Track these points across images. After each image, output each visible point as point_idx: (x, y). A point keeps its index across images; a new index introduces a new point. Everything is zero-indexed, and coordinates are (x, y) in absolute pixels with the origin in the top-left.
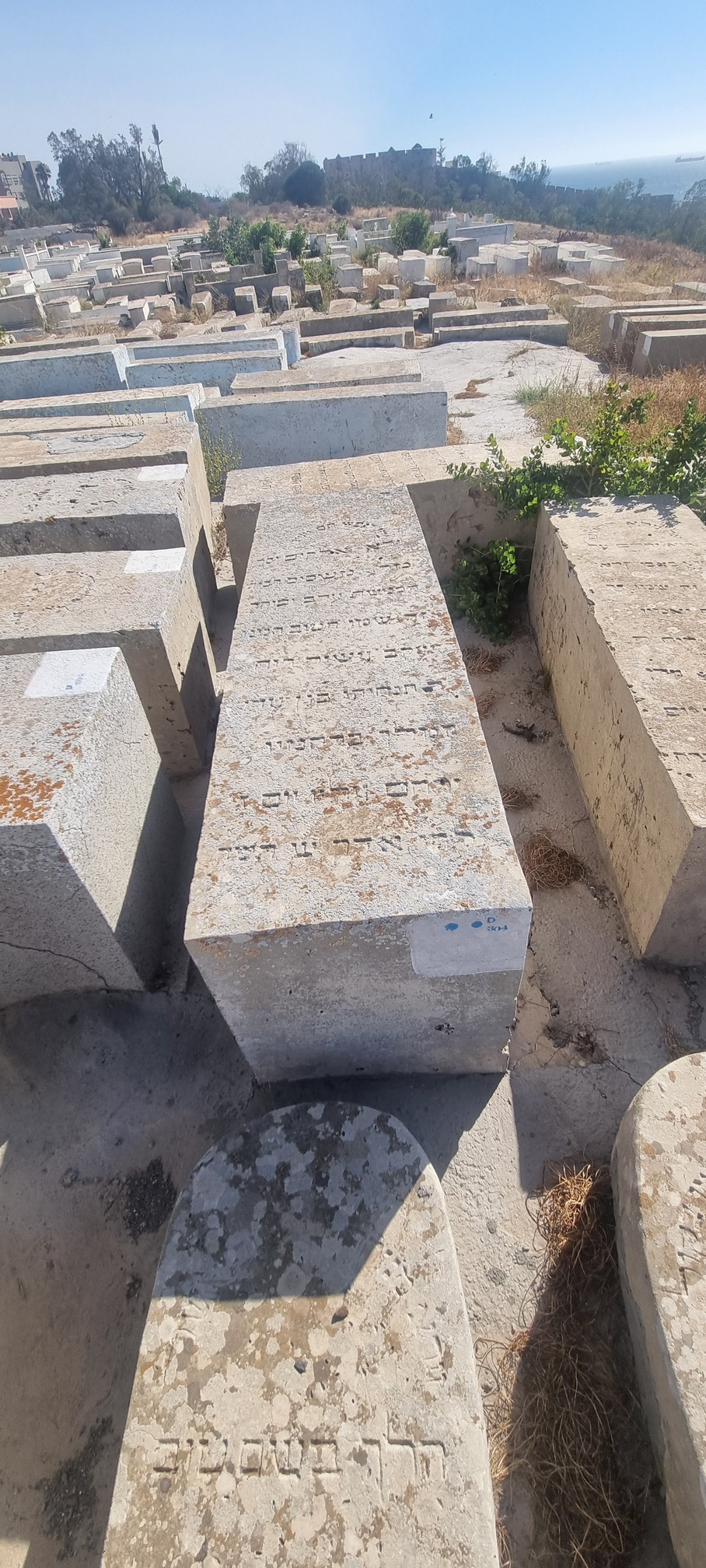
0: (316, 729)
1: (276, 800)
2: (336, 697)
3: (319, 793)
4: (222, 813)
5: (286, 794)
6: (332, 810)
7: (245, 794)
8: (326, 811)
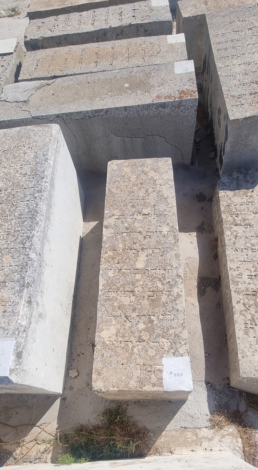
0: (246, 81)
1: (241, 96)
2: (250, 73)
3: (251, 94)
4: (229, 99)
5: (243, 95)
6: (255, 97)
7: (233, 96)
8: (254, 97)
